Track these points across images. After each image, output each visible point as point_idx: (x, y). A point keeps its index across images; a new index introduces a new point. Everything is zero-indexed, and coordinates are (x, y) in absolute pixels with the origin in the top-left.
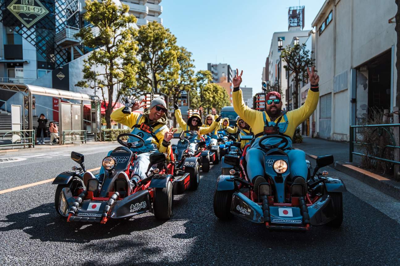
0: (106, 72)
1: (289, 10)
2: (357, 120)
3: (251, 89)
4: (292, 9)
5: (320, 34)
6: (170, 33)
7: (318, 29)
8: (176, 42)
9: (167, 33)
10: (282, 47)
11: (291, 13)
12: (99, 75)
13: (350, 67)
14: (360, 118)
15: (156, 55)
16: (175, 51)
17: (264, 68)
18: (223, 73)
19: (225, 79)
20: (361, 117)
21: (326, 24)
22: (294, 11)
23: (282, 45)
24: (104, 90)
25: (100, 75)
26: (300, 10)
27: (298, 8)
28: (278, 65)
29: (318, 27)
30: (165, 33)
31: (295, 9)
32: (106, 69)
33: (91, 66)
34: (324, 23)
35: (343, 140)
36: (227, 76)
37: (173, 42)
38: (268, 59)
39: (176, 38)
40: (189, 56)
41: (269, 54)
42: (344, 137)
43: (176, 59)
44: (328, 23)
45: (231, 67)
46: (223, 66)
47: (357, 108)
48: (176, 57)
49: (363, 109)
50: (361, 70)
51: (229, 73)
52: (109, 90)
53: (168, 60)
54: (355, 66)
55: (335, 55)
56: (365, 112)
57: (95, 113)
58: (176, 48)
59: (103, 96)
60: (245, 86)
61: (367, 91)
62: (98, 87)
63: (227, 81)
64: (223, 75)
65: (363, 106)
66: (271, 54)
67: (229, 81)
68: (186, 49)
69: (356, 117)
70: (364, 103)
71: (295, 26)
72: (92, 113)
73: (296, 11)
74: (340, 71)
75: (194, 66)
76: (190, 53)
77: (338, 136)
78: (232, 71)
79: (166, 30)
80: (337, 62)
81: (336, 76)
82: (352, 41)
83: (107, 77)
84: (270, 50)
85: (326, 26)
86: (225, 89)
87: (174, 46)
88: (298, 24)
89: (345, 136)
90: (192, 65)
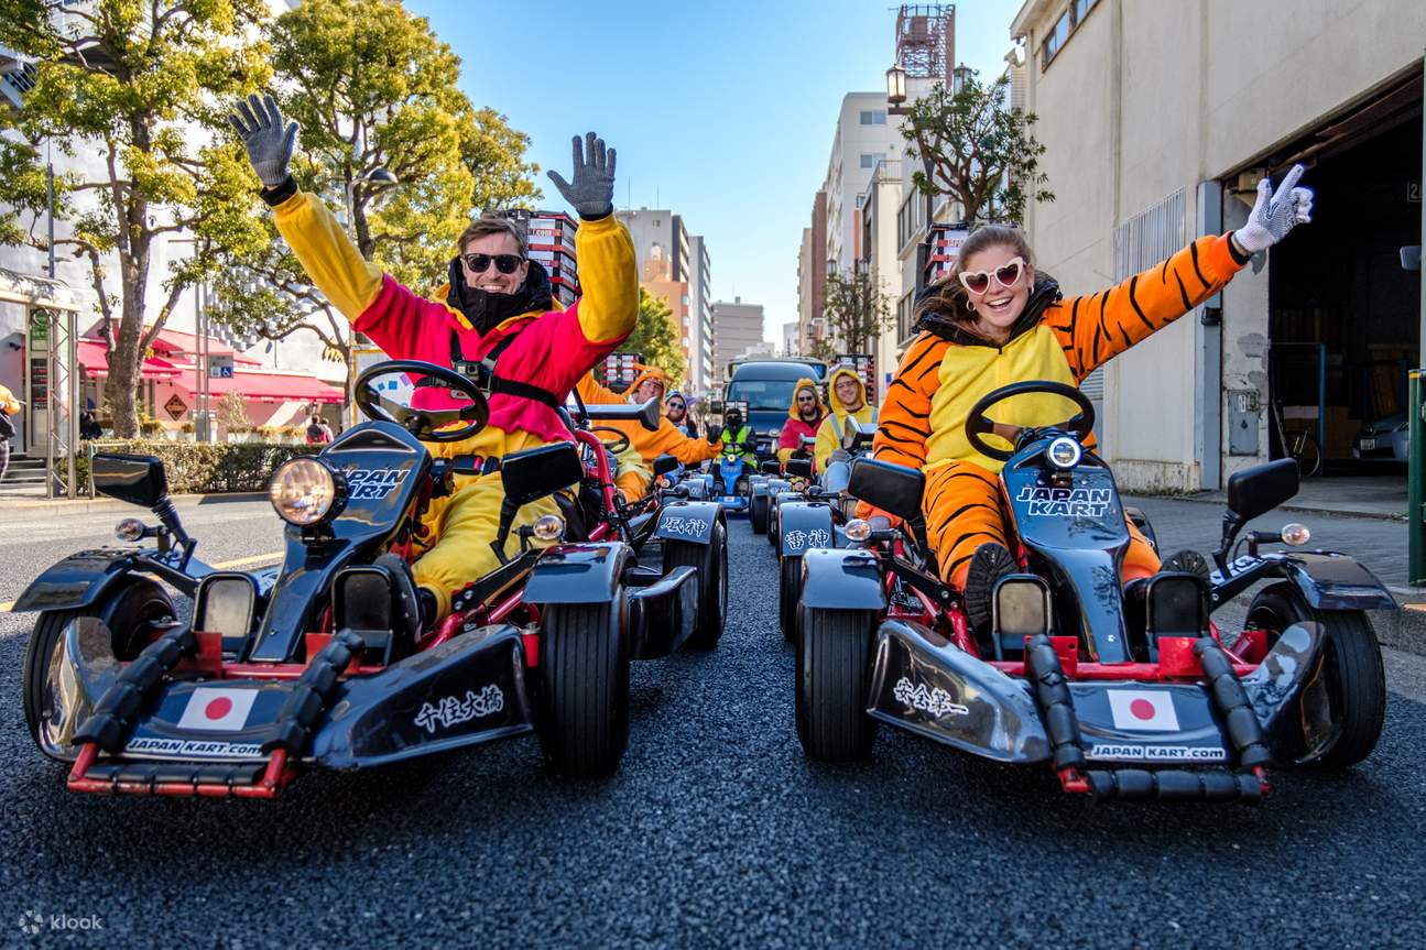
0: (112, 172)
1: (901, 18)
2: (1226, 401)
3: (760, 309)
4: (911, 13)
5: (1047, 65)
6: (433, 35)
7: (1038, 43)
8: (455, 75)
9: (413, 33)
10: (903, 99)
11: (907, 29)
12: (77, 189)
13: (1194, 176)
14: (1236, 393)
15: (365, 127)
16: (453, 114)
17: (806, 230)
18: (654, 244)
19: (663, 268)
20: (1241, 387)
21: (1073, 20)
22: (919, 22)
23: (902, 92)
24: (102, 259)
25: (85, 186)
26: (937, 18)
27: (933, 13)
28: (865, 211)
29: (1040, 35)
30: (405, 33)
31: (922, 12)
32: (110, 161)
33: (35, 142)
34: (1067, 17)
35: (1161, 487)
36: (670, 258)
37: (443, 76)
38: (821, 197)
39: (456, 61)
40: (516, 149)
41: (825, 179)
42: (1169, 475)
43: (455, 152)
44: (1081, 15)
45: (687, 222)
46: (657, 217)
47: (1227, 349)
48: (457, 141)
49: (1248, 356)
50: (1241, 187)
51: (677, 248)
52: (127, 262)
53: (421, 148)
54: (1219, 167)
55: (1119, 140)
56: (1259, 365)
57: (43, 362)
58: (457, 103)
59: (98, 285)
60: (738, 299)
61: (1267, 280)
62: (75, 247)
63: (668, 276)
64: (656, 251)
65: (1247, 341)
66: (835, 175)
67: (676, 277)
68: (504, 119)
69: (1222, 388)
70: (1253, 330)
71: (923, 77)
72: (34, 362)
73: (924, 20)
74: (1142, 199)
75: (538, 191)
76: (520, 136)
77: (1139, 468)
78: (687, 239)
79: (415, 23)
80: (1125, 167)
81: (1124, 221)
82: (1205, 65)
83: (117, 200)
84: (832, 161)
85: (1075, 26)
86: (661, 301)
87: (448, 96)
88: (930, 71)
89: (1171, 471)
90: (528, 187)
